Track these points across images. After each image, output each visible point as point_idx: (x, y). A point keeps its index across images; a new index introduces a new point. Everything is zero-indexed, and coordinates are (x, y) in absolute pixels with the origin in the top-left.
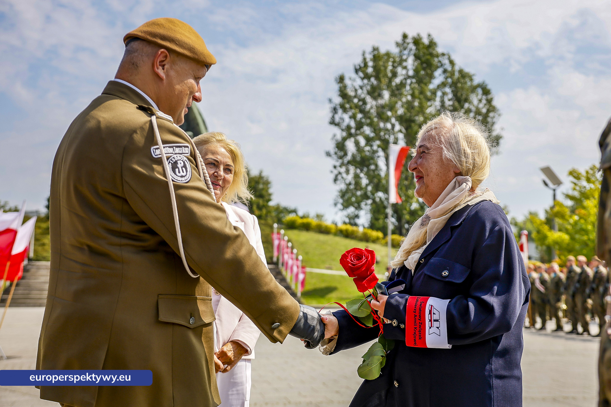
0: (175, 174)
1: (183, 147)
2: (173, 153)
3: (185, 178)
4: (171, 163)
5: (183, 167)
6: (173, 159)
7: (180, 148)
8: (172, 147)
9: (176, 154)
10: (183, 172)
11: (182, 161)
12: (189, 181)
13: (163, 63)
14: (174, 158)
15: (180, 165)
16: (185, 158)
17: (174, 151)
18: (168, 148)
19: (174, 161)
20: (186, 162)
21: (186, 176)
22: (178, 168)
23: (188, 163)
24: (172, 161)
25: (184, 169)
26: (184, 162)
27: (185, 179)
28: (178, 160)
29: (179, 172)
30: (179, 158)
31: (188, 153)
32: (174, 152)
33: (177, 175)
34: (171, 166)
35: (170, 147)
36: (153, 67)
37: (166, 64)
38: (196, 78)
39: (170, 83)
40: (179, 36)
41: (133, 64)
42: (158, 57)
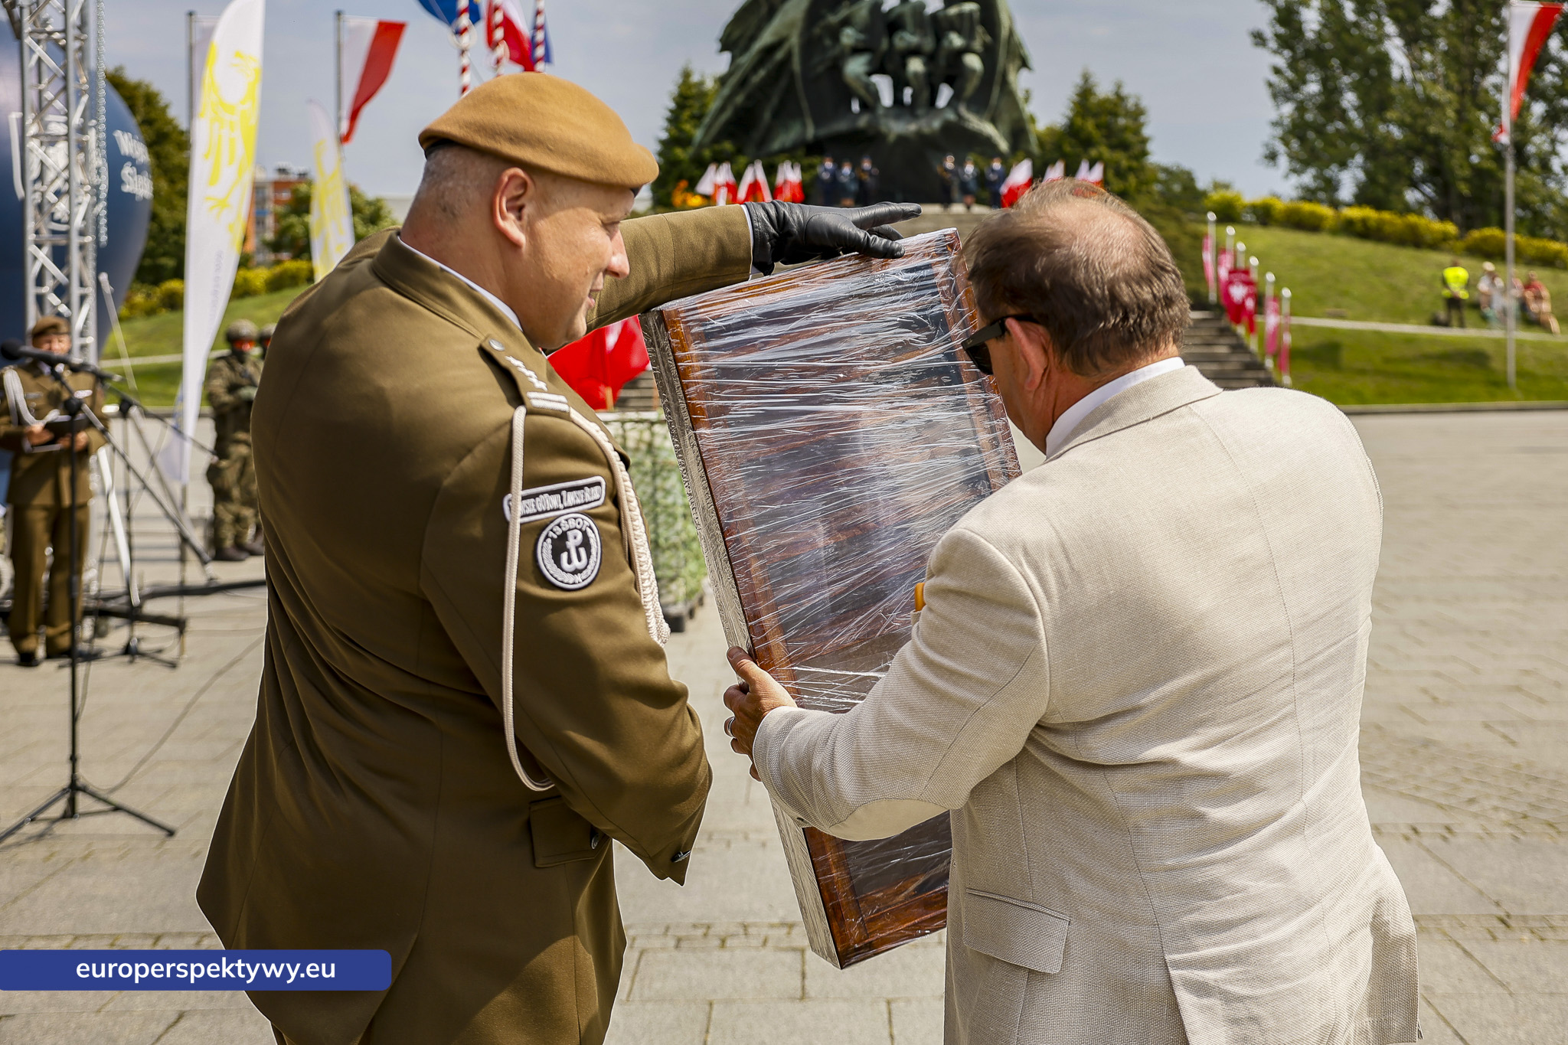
0: (559, 566)
1: (586, 488)
2: (556, 511)
3: (584, 575)
4: (552, 538)
5: (581, 546)
6: (557, 529)
7: (580, 492)
8: (558, 492)
10: (579, 559)
11: (580, 530)
12: (593, 581)
14: (559, 525)
15: (571, 544)
16: (586, 521)
17: (562, 502)
18: (546, 495)
19: (559, 531)
20: (589, 531)
21: (585, 568)
22: (568, 551)
23: (593, 532)
24: (554, 533)
25: (582, 551)
26: (584, 533)
27: (584, 577)
28: (569, 530)
29: (570, 561)
30: (572, 523)
32: (560, 507)
33: (563, 570)
34: (550, 547)
35: (551, 493)
36: (492, 218)
37: (527, 204)
38: (607, 226)
39: (539, 251)
40: (555, 129)
41: (445, 209)
42: (503, 192)
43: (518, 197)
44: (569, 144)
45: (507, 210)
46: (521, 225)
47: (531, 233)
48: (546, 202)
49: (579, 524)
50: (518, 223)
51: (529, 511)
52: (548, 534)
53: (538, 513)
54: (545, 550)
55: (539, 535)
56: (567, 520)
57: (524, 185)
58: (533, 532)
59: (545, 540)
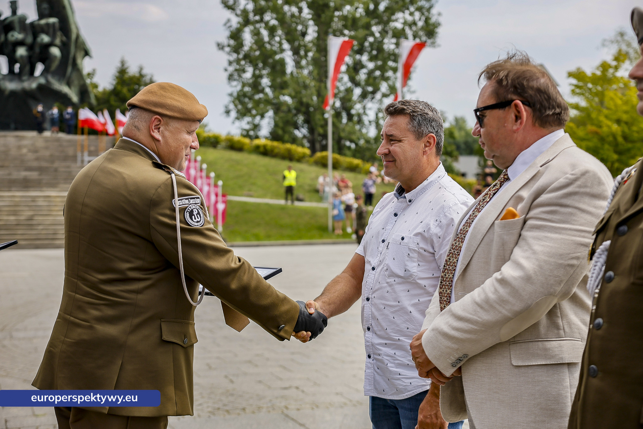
0: (192, 220)
2: (188, 204)
3: (200, 223)
4: (189, 212)
6: (190, 209)
9: (191, 204)
10: (198, 218)
11: (196, 209)
12: (203, 225)
13: (158, 127)
14: (190, 207)
15: (195, 213)
16: (198, 207)
17: (189, 202)
18: (184, 200)
20: (199, 210)
21: (200, 221)
22: (194, 215)
24: (189, 210)
25: (198, 215)
26: (198, 210)
28: (193, 209)
29: (195, 219)
30: (194, 207)
31: (199, 203)
34: (189, 214)
35: (186, 199)
36: (150, 132)
37: (161, 127)
38: (189, 133)
39: (166, 142)
40: (169, 102)
41: (135, 127)
42: (153, 123)
44: (174, 107)
45: (155, 129)
46: (159, 134)
47: (163, 136)
48: (167, 126)
50: (158, 133)
51: (180, 204)
53: (183, 205)
54: (187, 215)
56: (192, 206)
57: (160, 121)
58: (183, 210)
59: (187, 212)
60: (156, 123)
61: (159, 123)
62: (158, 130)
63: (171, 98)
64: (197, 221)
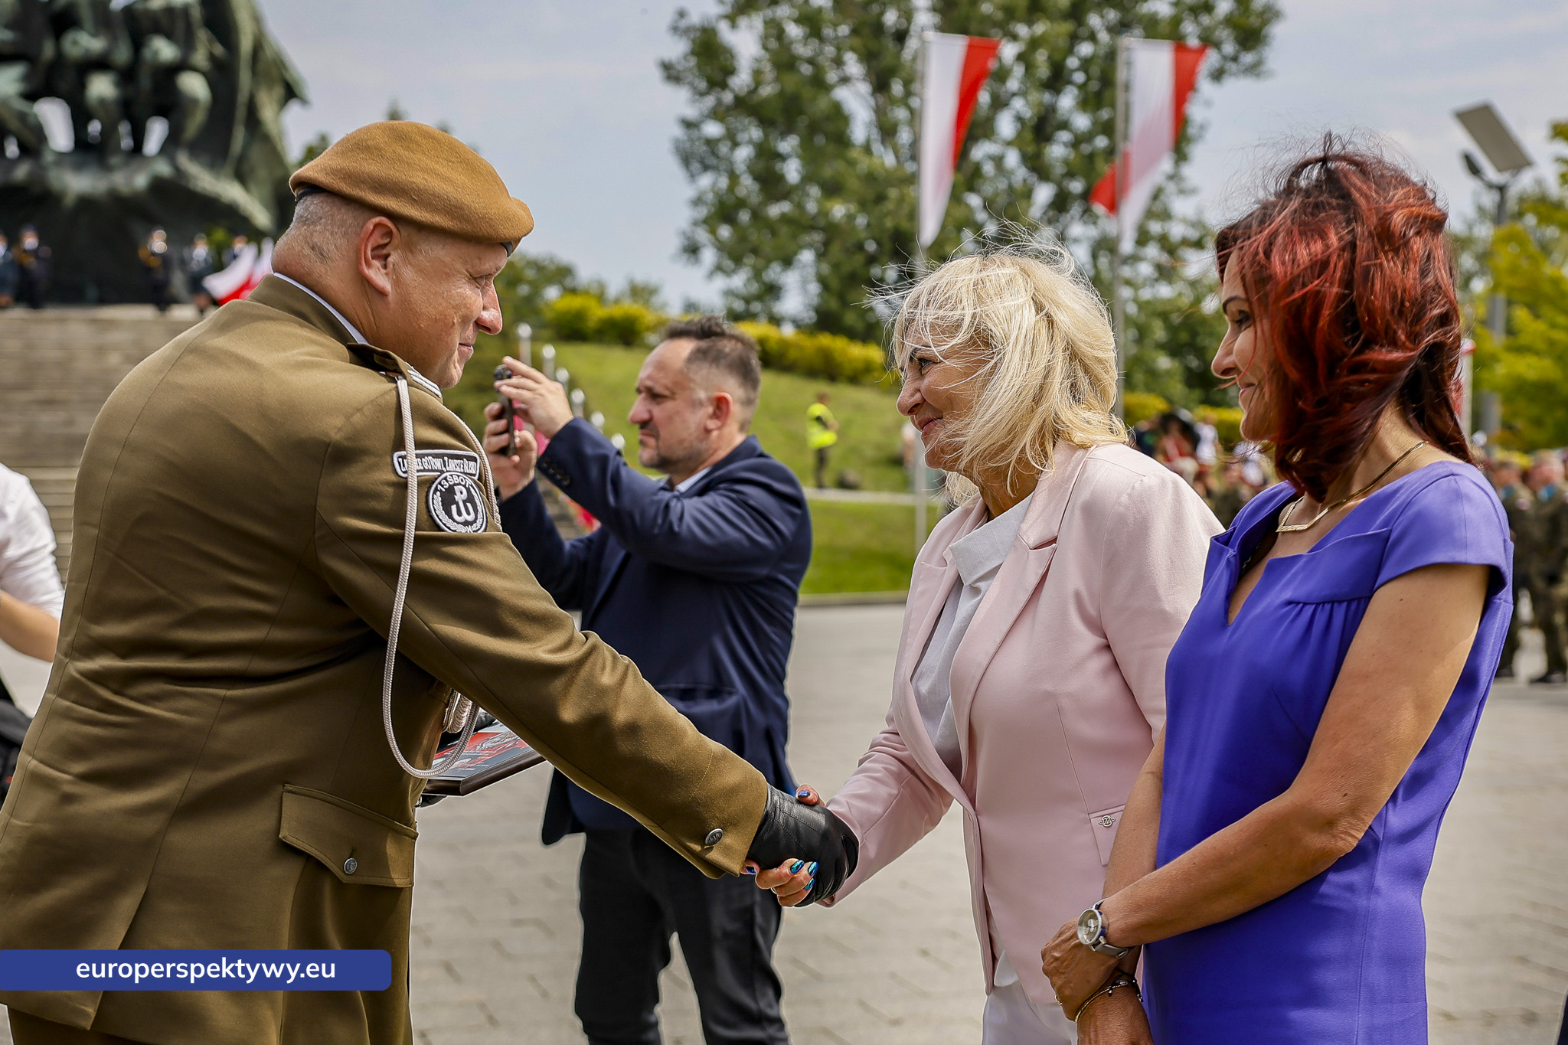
2: (441, 470)
3: (474, 527)
4: (441, 491)
5: (467, 501)
6: (444, 482)
8: (441, 456)
10: (468, 513)
11: (464, 486)
13: (385, 252)
14: (445, 479)
15: (460, 497)
16: (469, 482)
17: (445, 466)
18: (430, 458)
19: (447, 485)
20: (472, 489)
21: (475, 521)
22: (457, 504)
23: (475, 491)
24: (442, 486)
25: (469, 505)
26: (469, 491)
27: (474, 529)
28: (455, 485)
29: (459, 514)
30: (456, 480)
32: (444, 469)
34: (440, 499)
35: (436, 456)
36: (358, 263)
37: (392, 253)
38: (475, 279)
39: (405, 301)
40: (419, 179)
41: (313, 248)
42: (368, 239)
43: (386, 245)
44: (434, 195)
45: (373, 258)
46: (387, 274)
47: (397, 282)
48: (411, 252)
49: (462, 480)
50: (383, 271)
52: (437, 486)
53: (428, 470)
54: (436, 502)
55: (430, 487)
56: (451, 475)
57: (389, 234)
58: (425, 486)
59: (435, 493)
60: (377, 239)
61: (386, 241)
62: (383, 262)
63: (425, 170)
64: (464, 520)
